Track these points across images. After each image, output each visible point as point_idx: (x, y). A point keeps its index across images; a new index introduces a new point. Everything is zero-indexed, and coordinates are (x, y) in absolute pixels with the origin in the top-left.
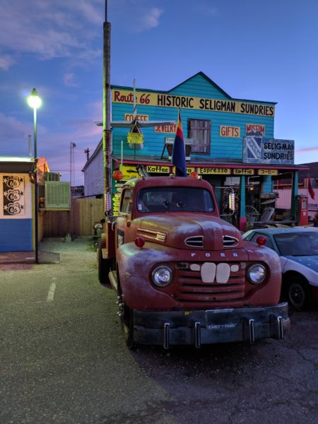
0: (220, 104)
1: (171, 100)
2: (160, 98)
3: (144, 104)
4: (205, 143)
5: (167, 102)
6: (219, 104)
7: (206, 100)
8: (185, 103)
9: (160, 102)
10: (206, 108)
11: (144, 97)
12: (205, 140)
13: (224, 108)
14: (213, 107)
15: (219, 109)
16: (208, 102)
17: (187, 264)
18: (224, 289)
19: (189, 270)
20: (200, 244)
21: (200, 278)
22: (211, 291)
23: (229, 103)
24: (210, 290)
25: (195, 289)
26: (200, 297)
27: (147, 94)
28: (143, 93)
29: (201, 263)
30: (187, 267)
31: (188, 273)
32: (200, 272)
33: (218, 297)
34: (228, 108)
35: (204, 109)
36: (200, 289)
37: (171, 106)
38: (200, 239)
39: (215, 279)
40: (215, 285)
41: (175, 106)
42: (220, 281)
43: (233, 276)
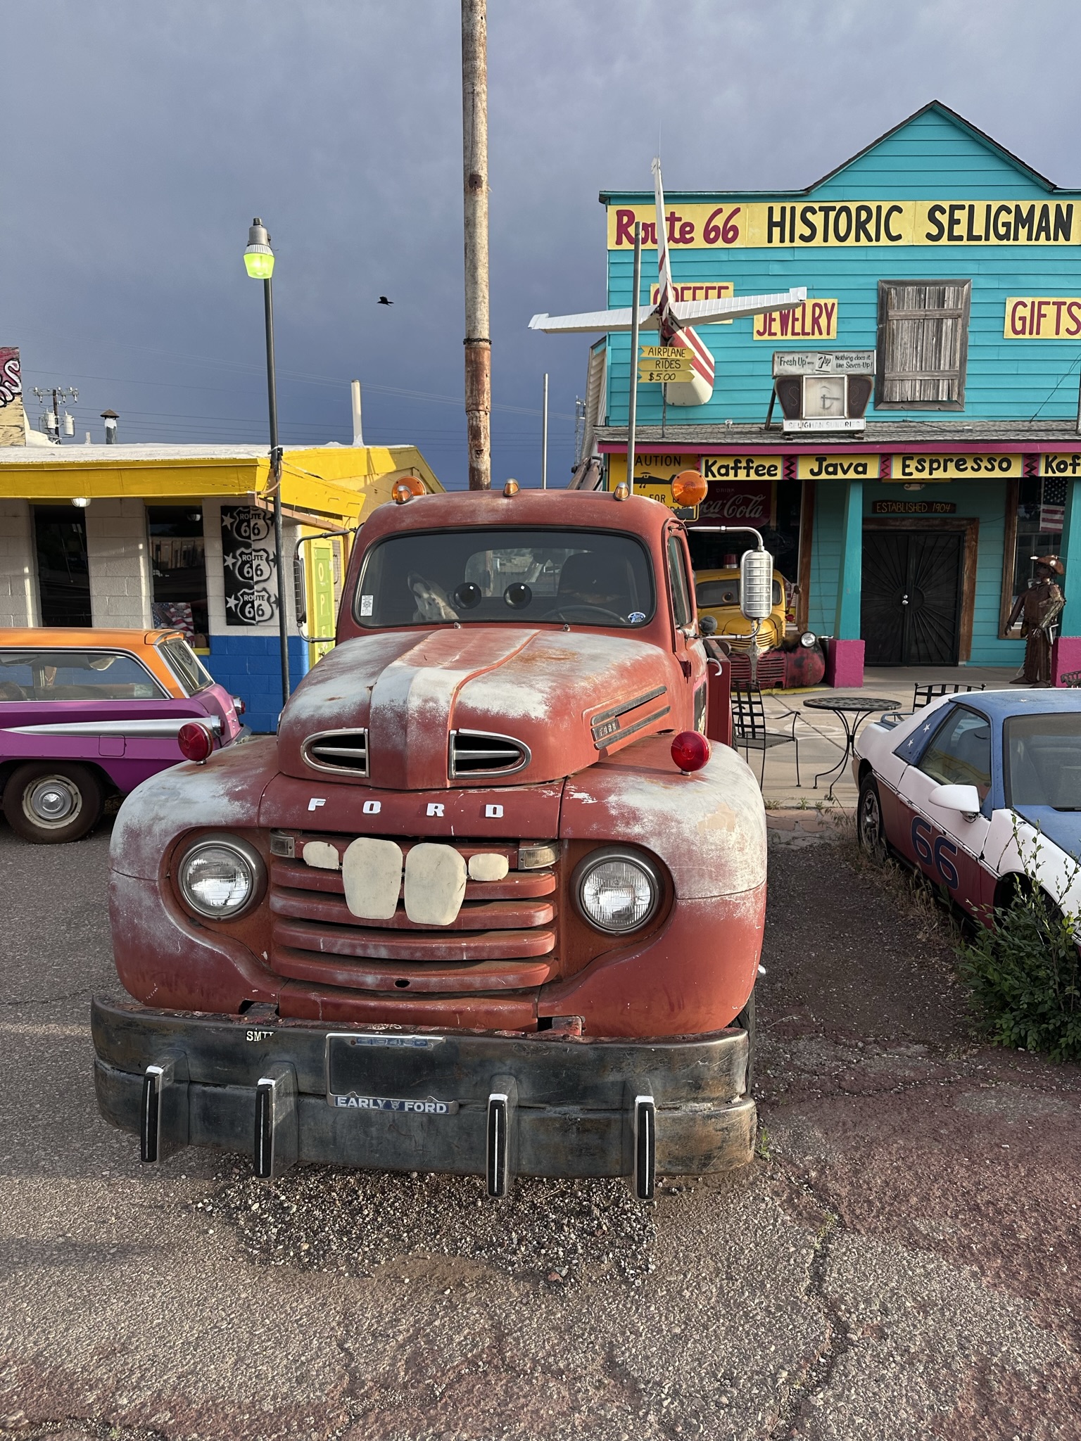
0: (1011, 218)
1: (817, 219)
2: (777, 218)
3: (720, 243)
4: (945, 365)
5: (802, 229)
6: (1004, 217)
7: (953, 208)
8: (871, 227)
9: (776, 231)
10: (951, 238)
11: (719, 221)
12: (945, 354)
13: (1023, 233)
14: (979, 229)
15: (1007, 236)
16: (961, 215)
17: (290, 839)
18: (440, 946)
19: (300, 862)
20: (358, 763)
21: (341, 897)
22: (383, 953)
23: (1045, 209)
24: (380, 949)
25: (323, 941)
26: (342, 975)
27: (728, 208)
28: (713, 208)
29: (341, 837)
30: (291, 854)
31: (296, 875)
32: (339, 872)
33: (416, 979)
34: (1044, 228)
35: (944, 241)
36: (342, 943)
37: (818, 241)
38: (357, 741)
39: (401, 903)
40: (400, 928)
41: (833, 241)
42: (418, 914)
43: (477, 894)
